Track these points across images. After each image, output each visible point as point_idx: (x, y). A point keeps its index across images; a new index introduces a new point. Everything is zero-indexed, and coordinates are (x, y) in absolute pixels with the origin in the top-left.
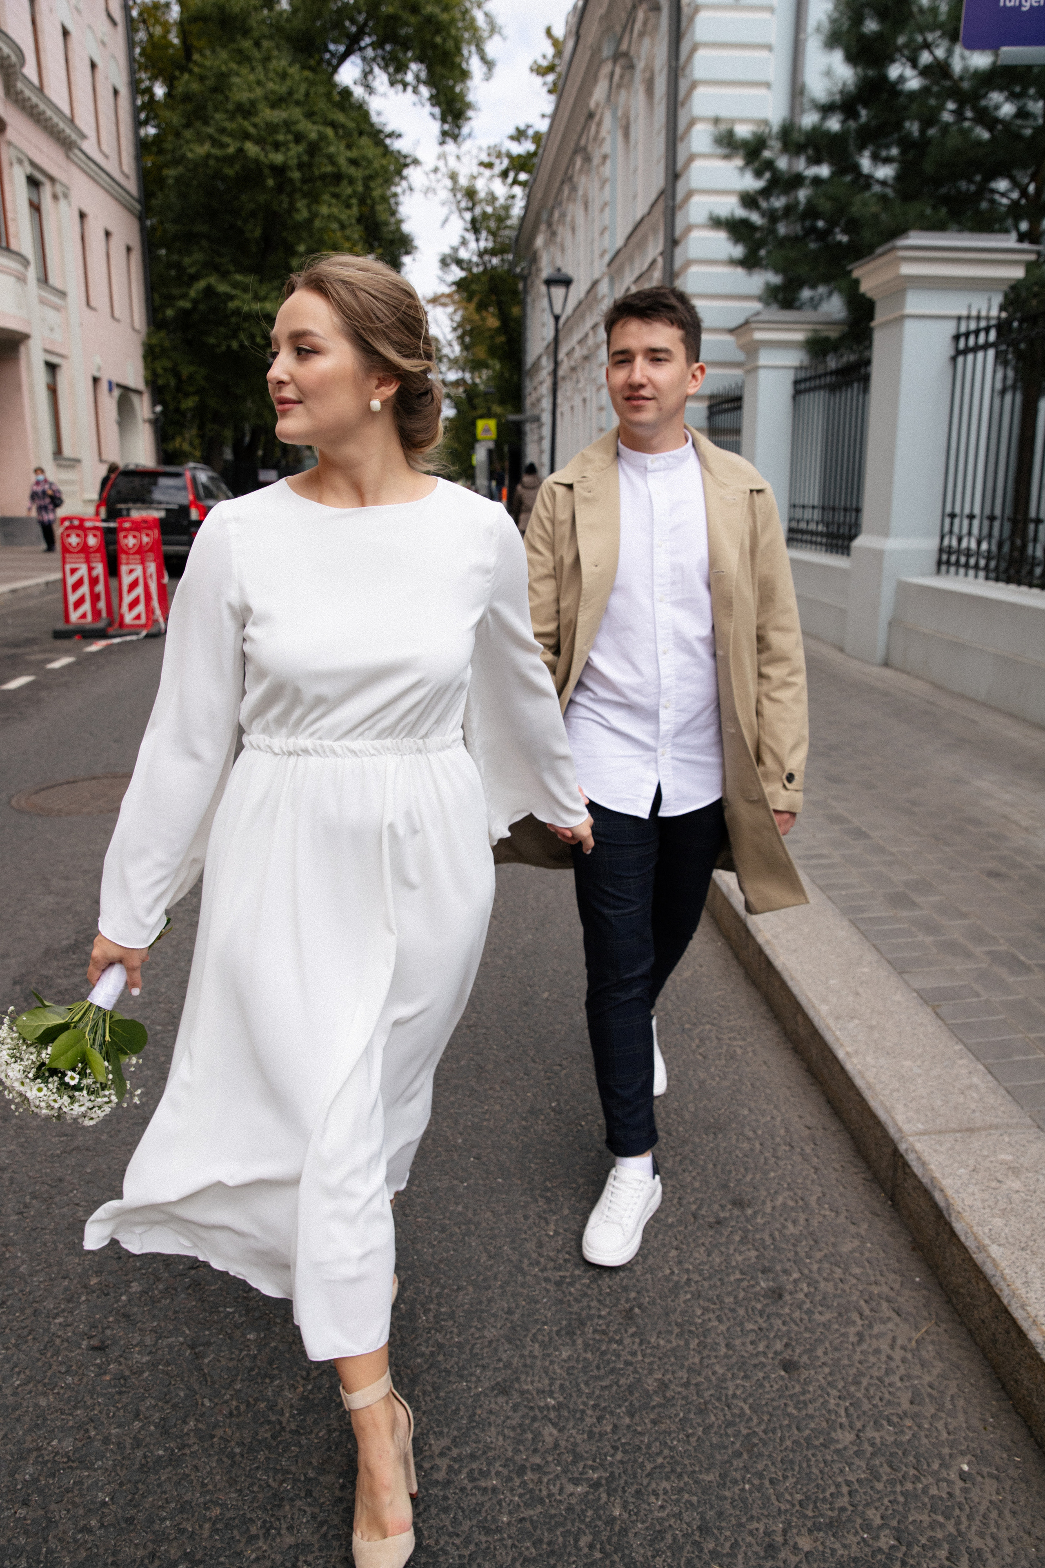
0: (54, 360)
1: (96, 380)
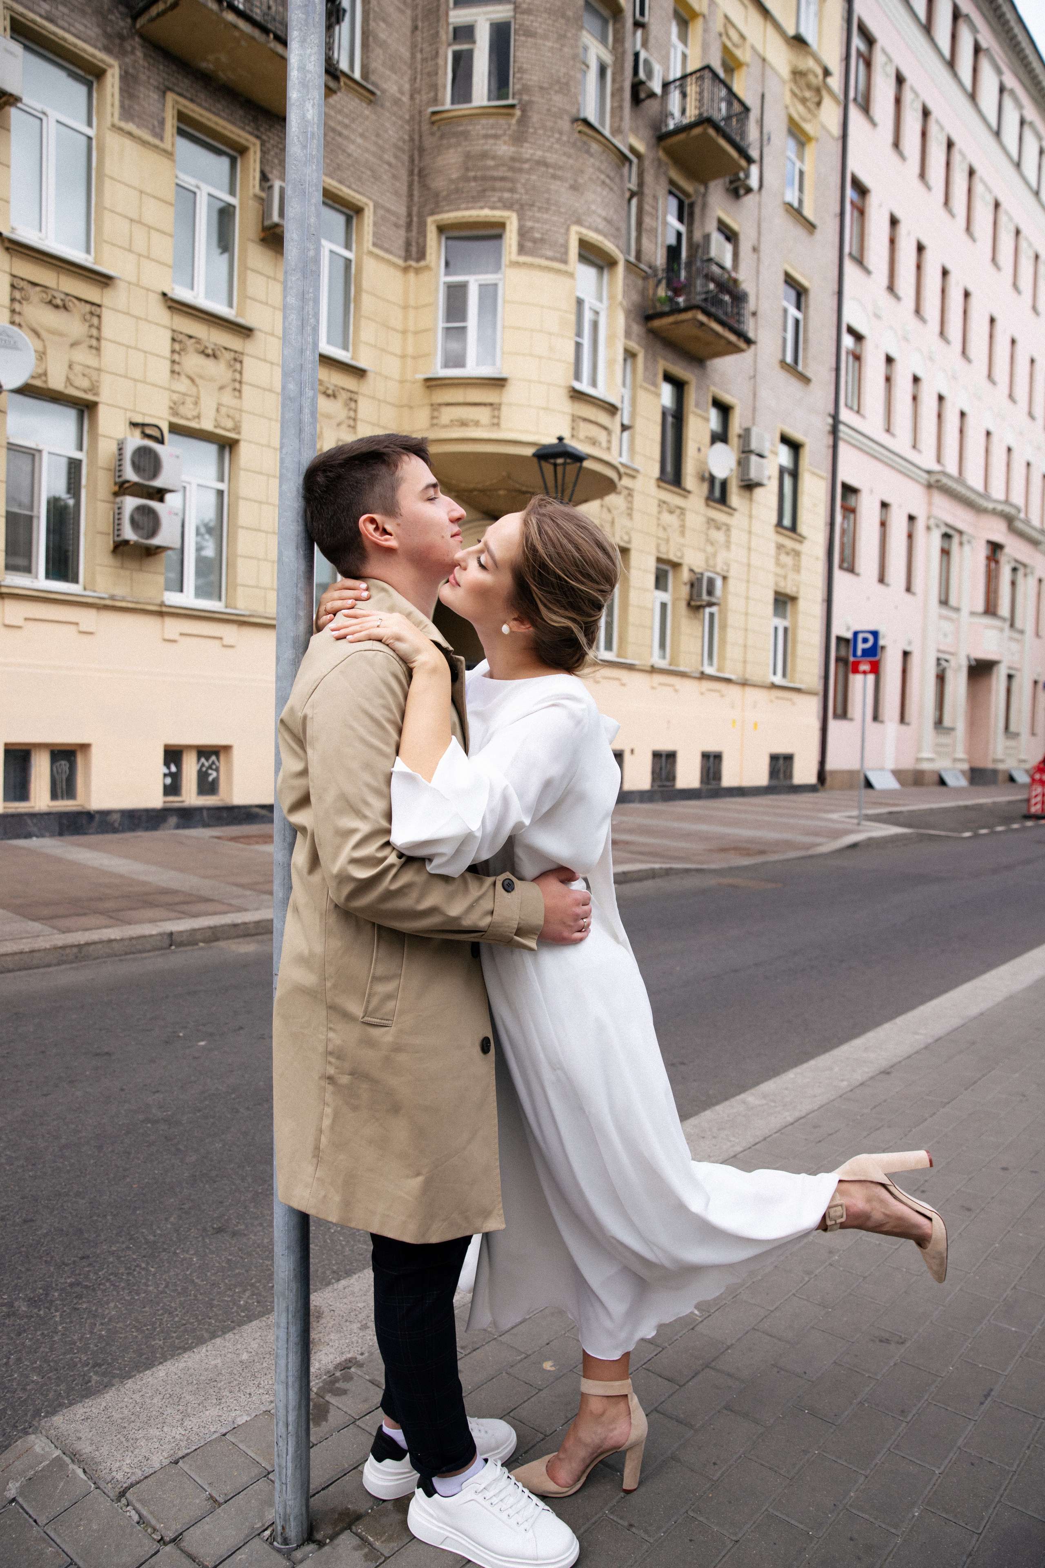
0: (1012, 672)
1: (1036, 682)
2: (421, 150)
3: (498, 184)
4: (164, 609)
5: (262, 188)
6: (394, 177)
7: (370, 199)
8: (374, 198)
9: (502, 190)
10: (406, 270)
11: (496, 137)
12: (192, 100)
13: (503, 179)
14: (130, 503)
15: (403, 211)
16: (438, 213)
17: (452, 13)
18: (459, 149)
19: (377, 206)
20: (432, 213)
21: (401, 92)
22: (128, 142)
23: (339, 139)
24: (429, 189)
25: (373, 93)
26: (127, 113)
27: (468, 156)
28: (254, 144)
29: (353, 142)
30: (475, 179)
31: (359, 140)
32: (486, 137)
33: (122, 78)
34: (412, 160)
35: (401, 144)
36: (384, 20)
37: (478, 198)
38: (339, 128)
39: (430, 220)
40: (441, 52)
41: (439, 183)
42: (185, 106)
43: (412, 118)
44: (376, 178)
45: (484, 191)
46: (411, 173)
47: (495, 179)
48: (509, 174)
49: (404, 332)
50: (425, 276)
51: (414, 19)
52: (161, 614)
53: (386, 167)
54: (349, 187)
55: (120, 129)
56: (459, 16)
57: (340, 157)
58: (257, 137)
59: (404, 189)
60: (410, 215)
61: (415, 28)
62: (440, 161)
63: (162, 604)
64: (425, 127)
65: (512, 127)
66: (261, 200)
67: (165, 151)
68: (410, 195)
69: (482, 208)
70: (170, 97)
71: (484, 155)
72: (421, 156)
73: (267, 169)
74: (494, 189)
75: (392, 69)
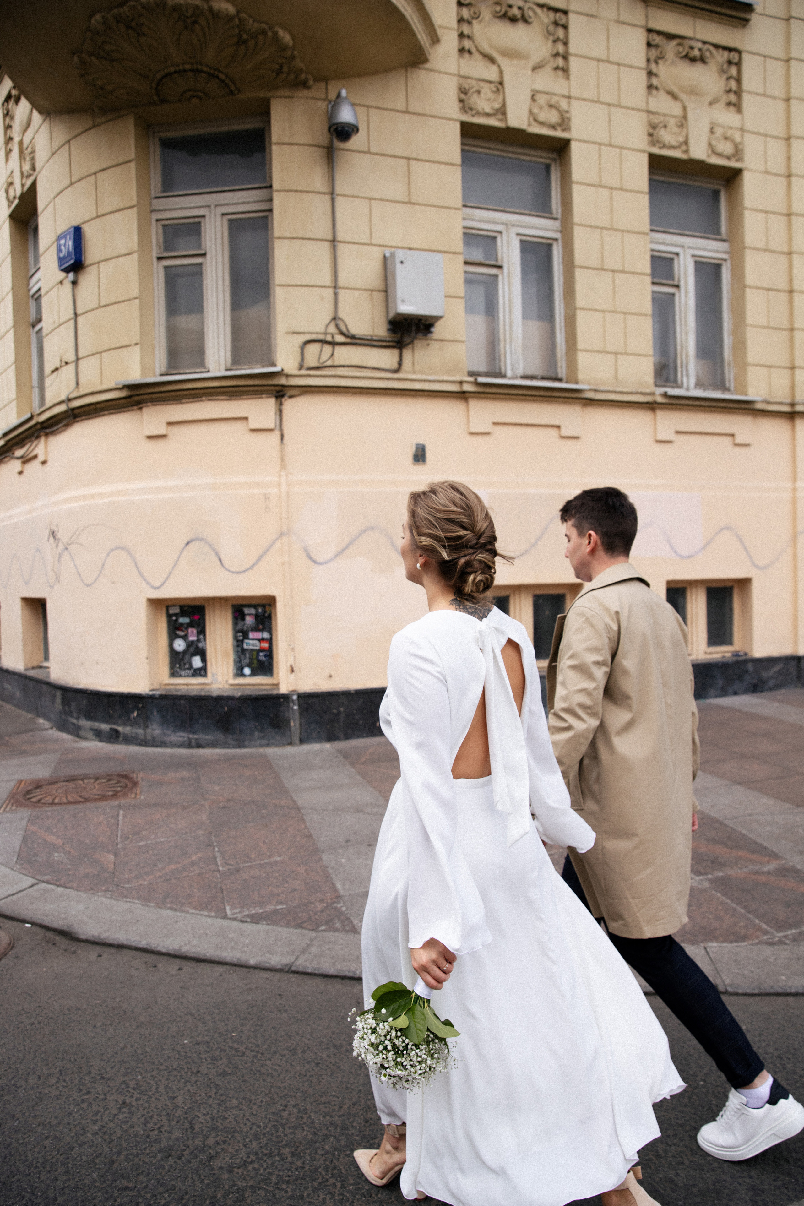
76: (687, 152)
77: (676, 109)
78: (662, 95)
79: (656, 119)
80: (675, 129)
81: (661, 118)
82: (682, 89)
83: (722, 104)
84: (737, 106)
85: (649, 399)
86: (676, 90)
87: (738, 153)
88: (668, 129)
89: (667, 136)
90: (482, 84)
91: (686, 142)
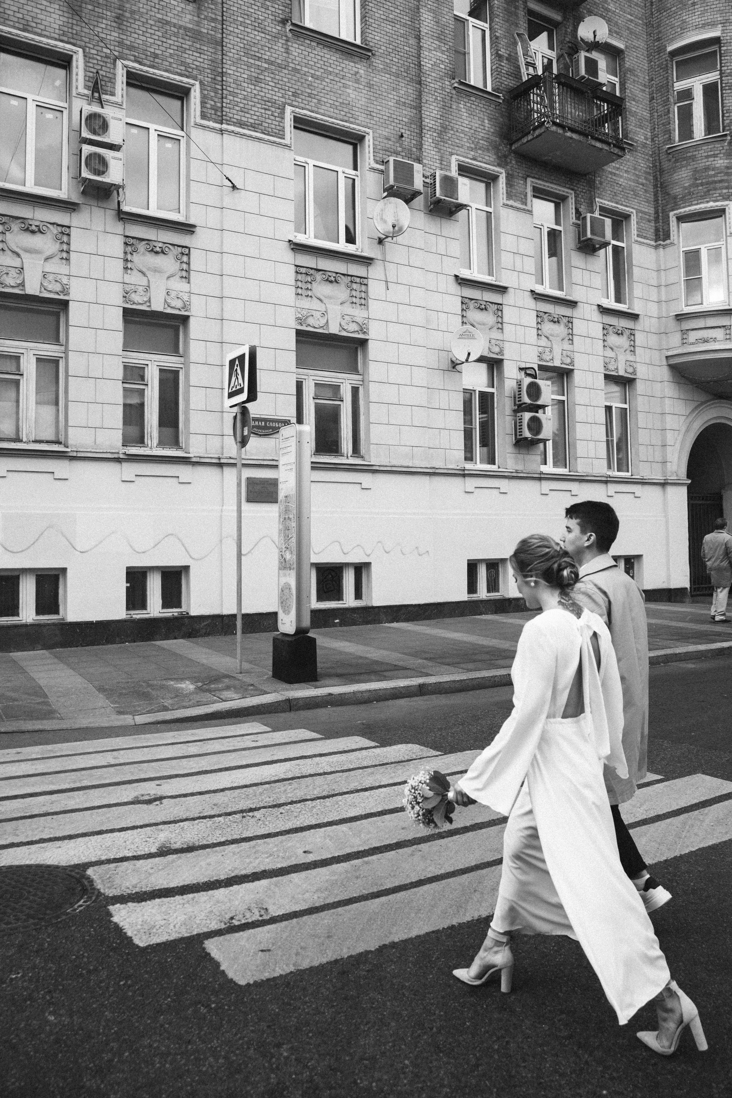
2: (661, 171)
3: (718, 185)
4: (542, 476)
5: (578, 218)
6: (646, 191)
7: (633, 208)
8: (636, 207)
9: (721, 188)
10: (656, 247)
11: (715, 156)
12: (539, 179)
13: (721, 181)
14: (527, 416)
15: (652, 211)
16: (677, 209)
17: (675, 84)
18: (689, 168)
19: (638, 211)
20: (673, 210)
21: (646, 139)
22: (510, 211)
23: (614, 177)
24: (669, 194)
25: (631, 145)
26: (509, 196)
27: (696, 171)
28: (571, 194)
29: (622, 177)
30: (702, 184)
31: (625, 175)
32: (707, 157)
33: (506, 177)
34: (655, 178)
35: (648, 170)
36: (634, 100)
37: (705, 196)
38: (614, 171)
39: (671, 214)
40: (671, 109)
41: (677, 190)
42: (536, 183)
43: (654, 153)
44: (636, 195)
45: (709, 191)
46: (655, 186)
47: (716, 182)
48: (726, 178)
49: (659, 286)
50: (670, 250)
51: (651, 94)
52: (540, 479)
53: (641, 186)
54: (622, 205)
55: (507, 205)
56: (679, 86)
57: (616, 188)
58: (572, 189)
59: (652, 198)
60: (657, 212)
61: (652, 99)
62: (676, 176)
63: (541, 473)
64: (663, 157)
65: (725, 148)
66: (577, 225)
67: (528, 211)
68: (656, 200)
69: (708, 202)
70: (529, 180)
71: (707, 169)
72: (660, 175)
73: (578, 206)
74: (715, 189)
75: (641, 127)
76: (150, 306)
77: (144, 282)
78: (135, 272)
79: (128, 288)
80: (142, 293)
81: (133, 287)
82: (149, 269)
83: (177, 277)
84: (187, 279)
85: (116, 456)
86: (144, 270)
87: (186, 306)
88: (138, 293)
89: (135, 298)
90: (10, 269)
91: (150, 301)
